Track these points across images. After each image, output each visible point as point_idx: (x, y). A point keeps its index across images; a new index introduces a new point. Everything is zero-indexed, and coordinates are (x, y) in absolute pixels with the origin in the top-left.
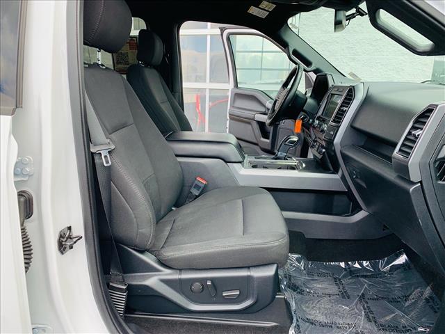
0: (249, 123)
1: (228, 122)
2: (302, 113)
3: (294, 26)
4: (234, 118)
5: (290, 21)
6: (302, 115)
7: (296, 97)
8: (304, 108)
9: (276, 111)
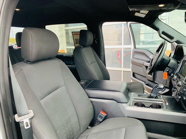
0: (141, 66)
1: (131, 65)
2: (167, 68)
3: (162, 19)
4: (134, 63)
5: (159, 17)
6: (167, 69)
7: (163, 60)
8: (168, 65)
9: (153, 66)
